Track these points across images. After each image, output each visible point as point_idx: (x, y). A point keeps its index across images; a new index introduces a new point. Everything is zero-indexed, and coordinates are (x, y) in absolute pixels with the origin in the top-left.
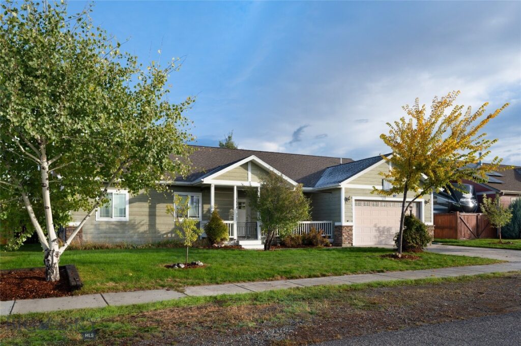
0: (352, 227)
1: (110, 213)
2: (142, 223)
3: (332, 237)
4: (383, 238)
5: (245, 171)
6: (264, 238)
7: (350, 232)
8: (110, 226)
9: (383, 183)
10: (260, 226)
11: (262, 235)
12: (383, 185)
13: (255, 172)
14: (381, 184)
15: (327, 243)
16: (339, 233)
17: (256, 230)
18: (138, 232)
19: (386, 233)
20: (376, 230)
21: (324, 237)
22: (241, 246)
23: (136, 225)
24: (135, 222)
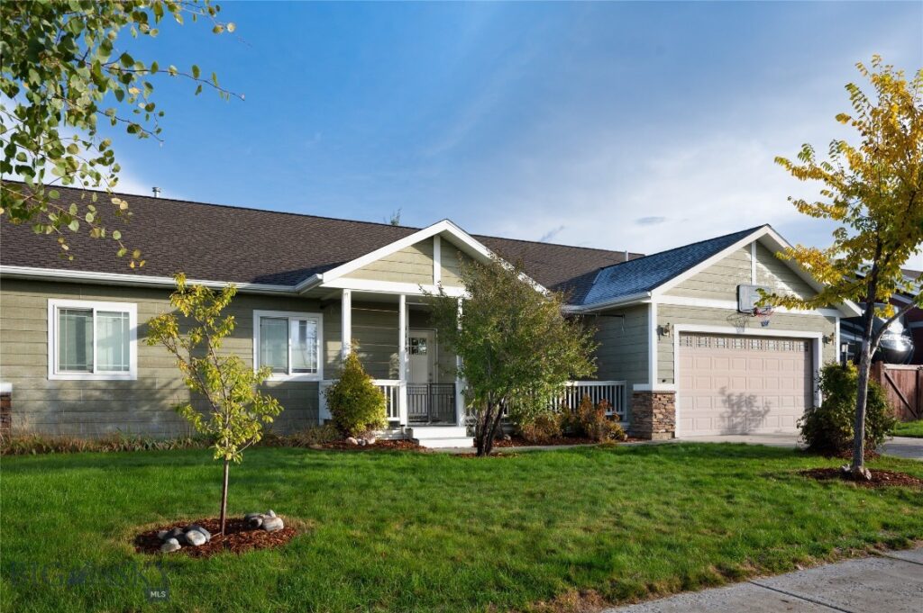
0: (672, 393)
1: (88, 361)
2: (173, 386)
3: (625, 418)
4: (739, 420)
5: (426, 260)
6: (471, 421)
7: (669, 407)
8: (89, 393)
9: (738, 294)
10: (463, 392)
11: (468, 414)
12: (738, 300)
13: (451, 263)
14: (735, 296)
15: (618, 432)
16: (644, 409)
17: (454, 401)
18: (162, 408)
19: (744, 409)
20: (724, 402)
21: (612, 418)
22: (417, 440)
23: (158, 391)
24: (154, 384)
